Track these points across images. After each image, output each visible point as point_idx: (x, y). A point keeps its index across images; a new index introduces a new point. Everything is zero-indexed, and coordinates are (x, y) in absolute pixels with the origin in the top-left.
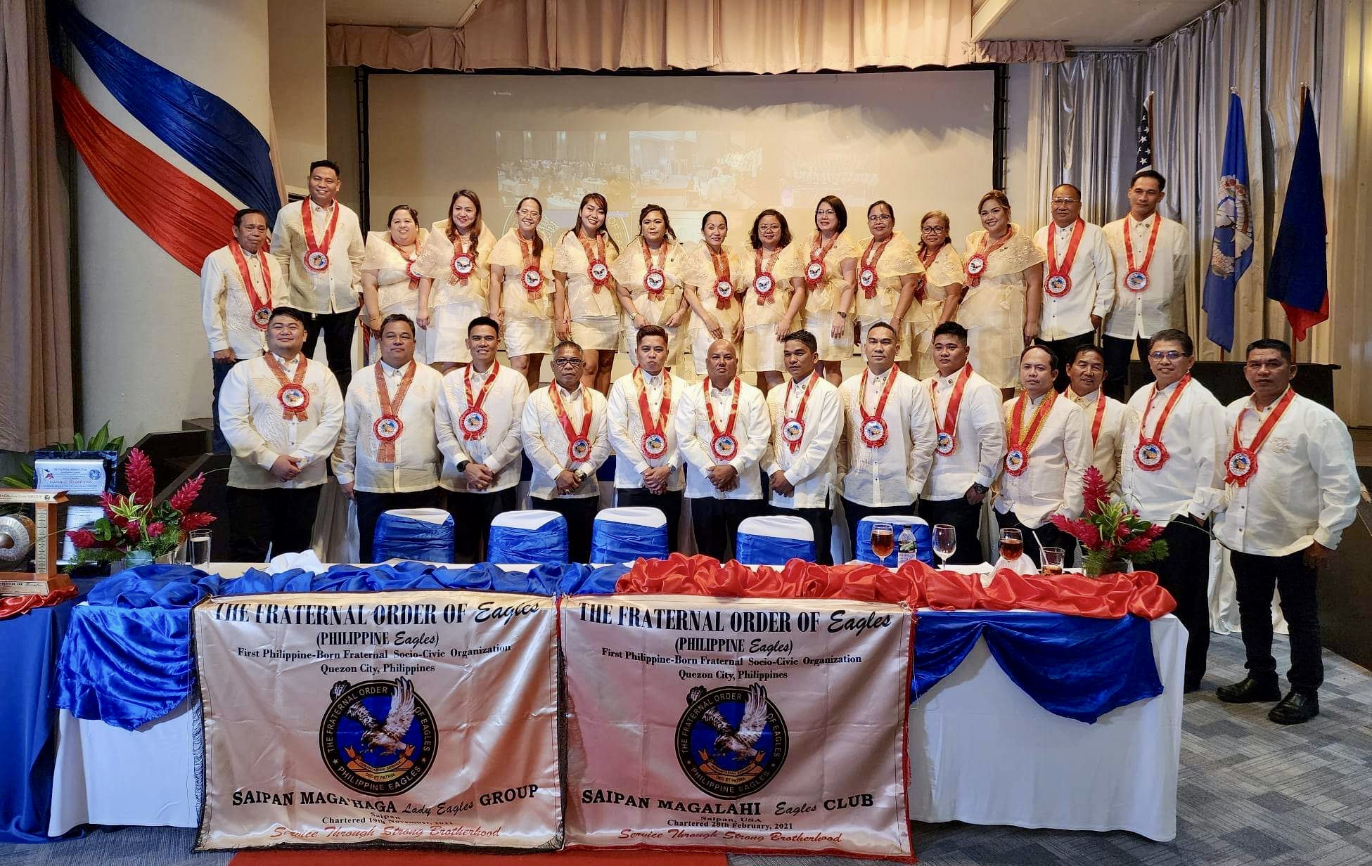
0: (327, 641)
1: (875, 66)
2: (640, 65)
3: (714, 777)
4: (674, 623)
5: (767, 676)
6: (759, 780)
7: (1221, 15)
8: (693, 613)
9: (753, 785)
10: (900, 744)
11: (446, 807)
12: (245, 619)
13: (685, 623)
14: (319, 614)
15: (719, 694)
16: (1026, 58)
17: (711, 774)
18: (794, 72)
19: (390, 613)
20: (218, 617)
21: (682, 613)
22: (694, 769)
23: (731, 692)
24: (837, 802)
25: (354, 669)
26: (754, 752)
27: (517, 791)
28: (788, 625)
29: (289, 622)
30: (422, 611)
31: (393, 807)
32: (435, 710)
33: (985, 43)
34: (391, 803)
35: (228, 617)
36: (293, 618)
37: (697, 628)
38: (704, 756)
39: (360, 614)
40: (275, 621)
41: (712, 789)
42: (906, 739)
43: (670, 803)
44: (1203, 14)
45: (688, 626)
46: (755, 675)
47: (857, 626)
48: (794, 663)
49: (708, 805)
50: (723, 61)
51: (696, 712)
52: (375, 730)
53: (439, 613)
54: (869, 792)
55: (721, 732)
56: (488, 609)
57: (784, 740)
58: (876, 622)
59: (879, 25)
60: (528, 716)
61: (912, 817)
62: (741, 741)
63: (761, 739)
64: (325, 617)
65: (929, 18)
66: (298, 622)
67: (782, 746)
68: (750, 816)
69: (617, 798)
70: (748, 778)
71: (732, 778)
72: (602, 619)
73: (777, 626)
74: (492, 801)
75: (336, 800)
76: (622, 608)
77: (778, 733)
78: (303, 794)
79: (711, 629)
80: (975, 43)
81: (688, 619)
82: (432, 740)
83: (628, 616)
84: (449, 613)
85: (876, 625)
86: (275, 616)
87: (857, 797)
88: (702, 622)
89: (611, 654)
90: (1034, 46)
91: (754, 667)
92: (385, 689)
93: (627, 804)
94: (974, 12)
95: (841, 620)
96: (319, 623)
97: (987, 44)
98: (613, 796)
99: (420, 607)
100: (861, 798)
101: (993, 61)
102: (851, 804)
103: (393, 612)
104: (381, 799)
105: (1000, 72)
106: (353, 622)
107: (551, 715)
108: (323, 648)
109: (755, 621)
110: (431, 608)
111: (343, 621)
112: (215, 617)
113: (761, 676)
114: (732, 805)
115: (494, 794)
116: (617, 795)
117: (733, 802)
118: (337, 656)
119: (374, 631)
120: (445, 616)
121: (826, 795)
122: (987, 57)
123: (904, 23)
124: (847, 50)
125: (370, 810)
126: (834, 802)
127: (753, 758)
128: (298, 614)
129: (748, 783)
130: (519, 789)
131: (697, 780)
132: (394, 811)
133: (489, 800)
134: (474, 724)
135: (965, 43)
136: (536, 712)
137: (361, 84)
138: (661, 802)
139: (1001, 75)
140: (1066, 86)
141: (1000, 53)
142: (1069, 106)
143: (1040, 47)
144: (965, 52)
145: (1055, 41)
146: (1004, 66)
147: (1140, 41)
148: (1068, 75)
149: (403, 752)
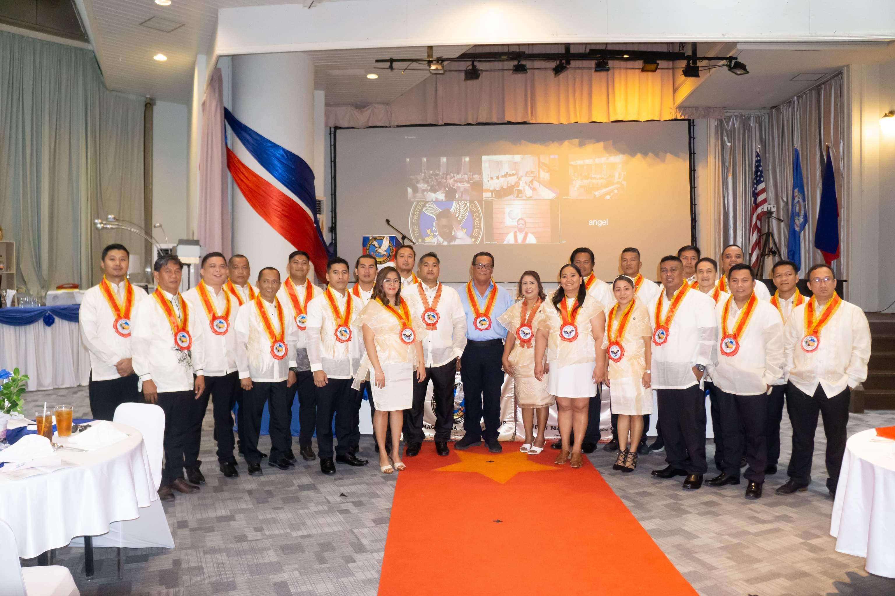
1: (622, 120)
2: (488, 120)
7: (801, 99)
16: (704, 116)
18: (576, 123)
33: (681, 108)
44: (792, 98)
50: (536, 118)
65: (650, 96)
80: (677, 108)
90: (707, 109)
94: (675, 90)
97: (683, 108)
101: (686, 117)
105: (691, 124)
122: (683, 115)
124: (606, 111)
135: (671, 108)
136: (507, 395)
137: (332, 136)
138: (552, 427)
139: (692, 124)
140: (727, 132)
141: (690, 114)
142: (729, 142)
143: (712, 110)
144: (671, 113)
145: (720, 108)
146: (693, 119)
147: (764, 108)
148: (728, 126)
149: (460, 409)
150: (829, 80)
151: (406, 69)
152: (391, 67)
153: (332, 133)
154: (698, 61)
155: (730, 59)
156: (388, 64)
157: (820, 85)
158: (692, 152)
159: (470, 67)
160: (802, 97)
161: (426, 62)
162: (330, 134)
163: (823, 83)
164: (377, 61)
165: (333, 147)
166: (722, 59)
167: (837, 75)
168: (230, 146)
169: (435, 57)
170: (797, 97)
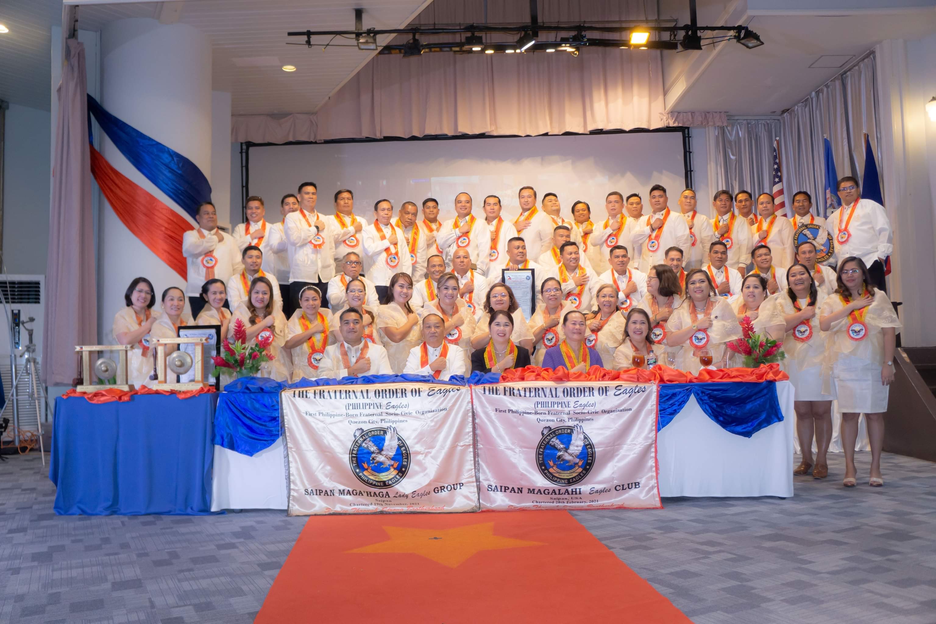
0: (351, 407)
1: (601, 130)
2: (438, 132)
3: (557, 475)
4: (533, 394)
5: (583, 420)
6: (580, 476)
7: (821, 94)
8: (542, 389)
9: (577, 478)
10: (653, 455)
11: (416, 493)
12: (308, 397)
14: (346, 394)
15: (558, 430)
16: (702, 124)
17: (555, 473)
18: (546, 134)
19: (383, 393)
20: (294, 397)
21: (537, 389)
22: (546, 471)
23: (564, 429)
24: (621, 486)
25: (365, 422)
26: (577, 460)
27: (452, 486)
28: (594, 392)
29: (331, 398)
30: (399, 391)
31: (388, 495)
32: (409, 443)
33: (674, 113)
34: (387, 492)
35: (299, 397)
36: (333, 396)
37: (545, 396)
38: (551, 463)
39: (367, 394)
40: (324, 398)
41: (555, 481)
42: (656, 452)
43: (534, 490)
44: (810, 94)
45: (540, 395)
46: (577, 419)
47: (629, 392)
48: (596, 413)
49: (554, 490)
50: (497, 128)
51: (547, 440)
52: (378, 453)
53: (408, 392)
54: (638, 481)
55: (560, 450)
56: (434, 390)
57: (593, 455)
58: (638, 390)
59: (603, 103)
60: (457, 445)
61: (662, 495)
62: (571, 455)
63: (581, 453)
64: (349, 396)
65: (636, 99)
66: (336, 398)
67: (592, 457)
68: (576, 496)
69: (505, 489)
70: (574, 475)
71: (566, 475)
72: (495, 393)
73: (588, 393)
74: (440, 491)
75: (357, 493)
76: (505, 388)
77: (589, 450)
78: (340, 490)
79: (552, 396)
80: (668, 114)
81: (540, 392)
82: (408, 459)
83: (508, 391)
84: (414, 391)
85: (638, 392)
86: (324, 395)
87: (632, 484)
88: (548, 393)
89: (501, 411)
90: (706, 115)
91: (576, 416)
92: (382, 433)
93: (511, 492)
94: (665, 93)
95: (620, 390)
96: (346, 398)
97: (676, 114)
98: (503, 488)
100: (634, 485)
101: (680, 125)
102: (629, 488)
104: (382, 490)
105: (684, 131)
106: (363, 398)
107: (470, 445)
108: (348, 411)
109: (575, 392)
110: (404, 390)
111: (358, 397)
112: (292, 397)
113: (580, 420)
114: (567, 490)
115: (441, 487)
116: (505, 487)
117: (567, 487)
118: (357, 415)
119: (375, 403)
120: (412, 394)
121: (616, 482)
122: (677, 122)
123: (620, 101)
124: (582, 120)
125: (375, 498)
126: (620, 486)
127: (577, 464)
128: (335, 394)
129: (575, 477)
130: (454, 485)
131: (548, 477)
132: (389, 497)
133: (438, 491)
134: (429, 450)
135: (661, 114)
136: (462, 444)
137: (244, 155)
138: (529, 489)
139: (687, 135)
140: (730, 142)
141: (685, 120)
142: (733, 155)
143: (711, 116)
144: (662, 120)
145: (720, 112)
146: (688, 128)
147: (774, 112)
148: (731, 135)
149: (392, 465)
150: (857, 64)
151: (328, 45)
152: (308, 43)
153: (244, 151)
154: (698, 31)
155: (739, 29)
156: (305, 38)
157: (845, 73)
158: (689, 169)
159: (411, 41)
160: (821, 91)
161: (354, 36)
162: (241, 153)
163: (850, 70)
164: (290, 34)
165: (244, 169)
166: (729, 29)
167: (868, 56)
168: (96, 147)
169: (365, 28)
170: (816, 92)
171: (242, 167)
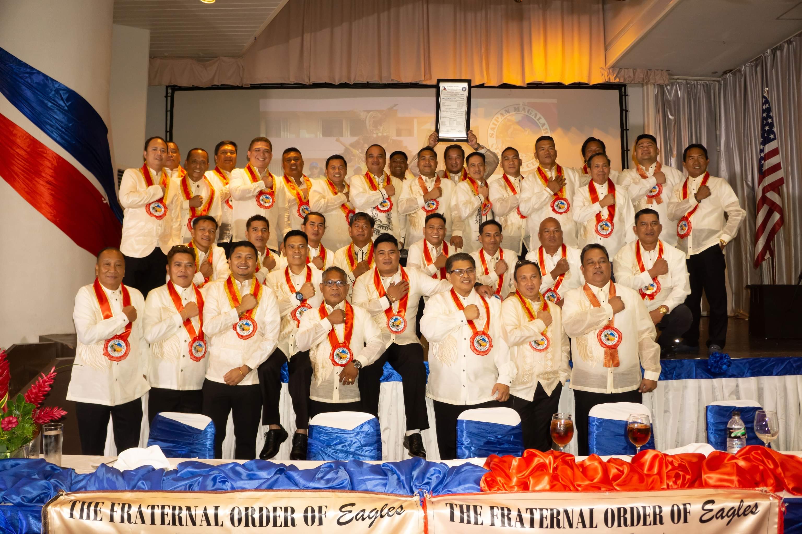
4: (547, 522)
7: (778, 53)
8: (566, 512)
12: (99, 518)
13: (558, 521)
14: (174, 515)
16: (642, 81)
18: (483, 85)
19: (247, 516)
20: (72, 516)
21: (555, 512)
28: (661, 517)
29: (143, 522)
30: (280, 513)
33: (615, 68)
35: (81, 517)
36: (148, 519)
37: (571, 526)
39: (216, 516)
40: (129, 521)
44: (764, 52)
47: (727, 515)
53: (299, 516)
56: (350, 512)
58: (745, 511)
64: (180, 519)
66: (153, 522)
72: (472, 520)
73: (650, 519)
76: (492, 509)
79: (584, 527)
80: (609, 69)
81: (561, 517)
83: (500, 516)
84: (310, 515)
85: (745, 514)
86: (129, 516)
88: (576, 519)
94: (607, 47)
95: (711, 510)
96: (174, 524)
97: (617, 70)
99: (278, 509)
101: (619, 82)
103: (250, 514)
106: (209, 524)
109: (628, 516)
110: (289, 510)
111: (198, 523)
112: (69, 516)
120: (306, 519)
124: (520, 72)
128: (153, 515)
135: (602, 69)
137: (169, 99)
139: (623, 94)
140: (669, 102)
141: (626, 76)
142: (672, 115)
143: (653, 73)
144: (602, 75)
145: (662, 70)
146: (625, 86)
147: (715, 73)
148: (670, 94)
153: (169, 95)
160: (781, 48)
162: (166, 97)
165: (169, 113)
170: (772, 50)
171: (167, 111)
